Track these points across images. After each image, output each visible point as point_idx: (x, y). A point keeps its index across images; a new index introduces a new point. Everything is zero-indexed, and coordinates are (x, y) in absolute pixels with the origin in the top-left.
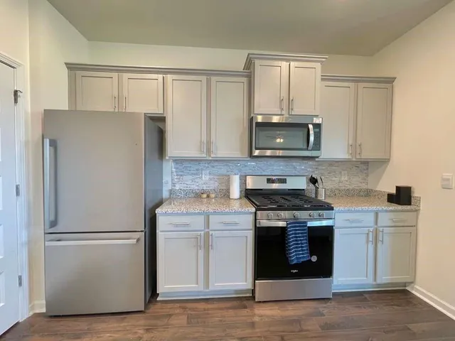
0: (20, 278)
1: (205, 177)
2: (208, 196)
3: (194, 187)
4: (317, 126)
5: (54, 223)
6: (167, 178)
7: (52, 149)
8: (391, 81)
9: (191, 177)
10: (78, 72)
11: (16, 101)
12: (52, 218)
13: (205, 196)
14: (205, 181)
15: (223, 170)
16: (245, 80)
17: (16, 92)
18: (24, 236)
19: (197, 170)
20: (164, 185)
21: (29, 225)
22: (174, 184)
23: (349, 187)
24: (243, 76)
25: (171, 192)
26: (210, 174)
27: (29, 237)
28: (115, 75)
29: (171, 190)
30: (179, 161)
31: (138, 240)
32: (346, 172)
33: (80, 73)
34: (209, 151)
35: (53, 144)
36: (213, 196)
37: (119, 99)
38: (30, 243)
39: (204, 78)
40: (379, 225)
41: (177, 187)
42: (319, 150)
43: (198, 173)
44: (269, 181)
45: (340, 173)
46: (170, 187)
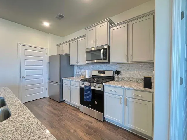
4: (105, 49)
6: (75, 71)
9: (80, 71)
17: (46, 54)
19: (81, 68)
23: (140, 77)
28: (62, 45)
31: (58, 85)
35: (49, 63)
37: (63, 51)
44: (99, 72)
45: (134, 69)
46: (76, 74)
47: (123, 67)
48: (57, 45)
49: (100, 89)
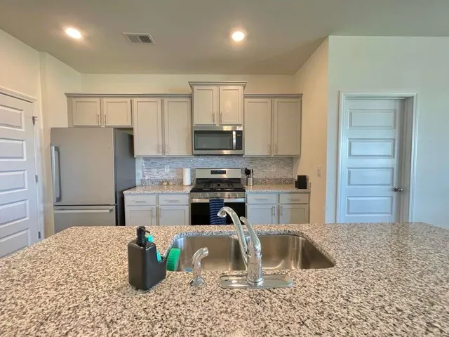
0: (39, 233)
1: (167, 170)
2: (168, 184)
3: (159, 177)
4: (239, 133)
5: (59, 199)
6: (139, 171)
7: (57, 152)
8: (299, 96)
9: (156, 170)
10: (73, 99)
11: (34, 123)
12: (58, 196)
13: (165, 184)
14: (167, 173)
15: (180, 165)
16: (189, 100)
17: (34, 118)
18: (41, 207)
19: (161, 165)
20: (137, 176)
21: (44, 201)
22: (144, 176)
23: (277, 177)
24: (186, 97)
25: (142, 181)
26: (170, 168)
27: (44, 208)
28: (98, 100)
29: (142, 180)
30: (146, 159)
31: (111, 210)
32: (275, 166)
33: (75, 100)
34: (164, 152)
35: (57, 149)
36: (171, 183)
37: (101, 116)
38: (45, 212)
39: (159, 100)
40: (281, 202)
41: (147, 177)
42: (241, 149)
43: (162, 167)
44: (213, 172)
45: (270, 166)
46: (141, 177)
47: (253, 162)
48: (69, 96)
49: (241, 200)
